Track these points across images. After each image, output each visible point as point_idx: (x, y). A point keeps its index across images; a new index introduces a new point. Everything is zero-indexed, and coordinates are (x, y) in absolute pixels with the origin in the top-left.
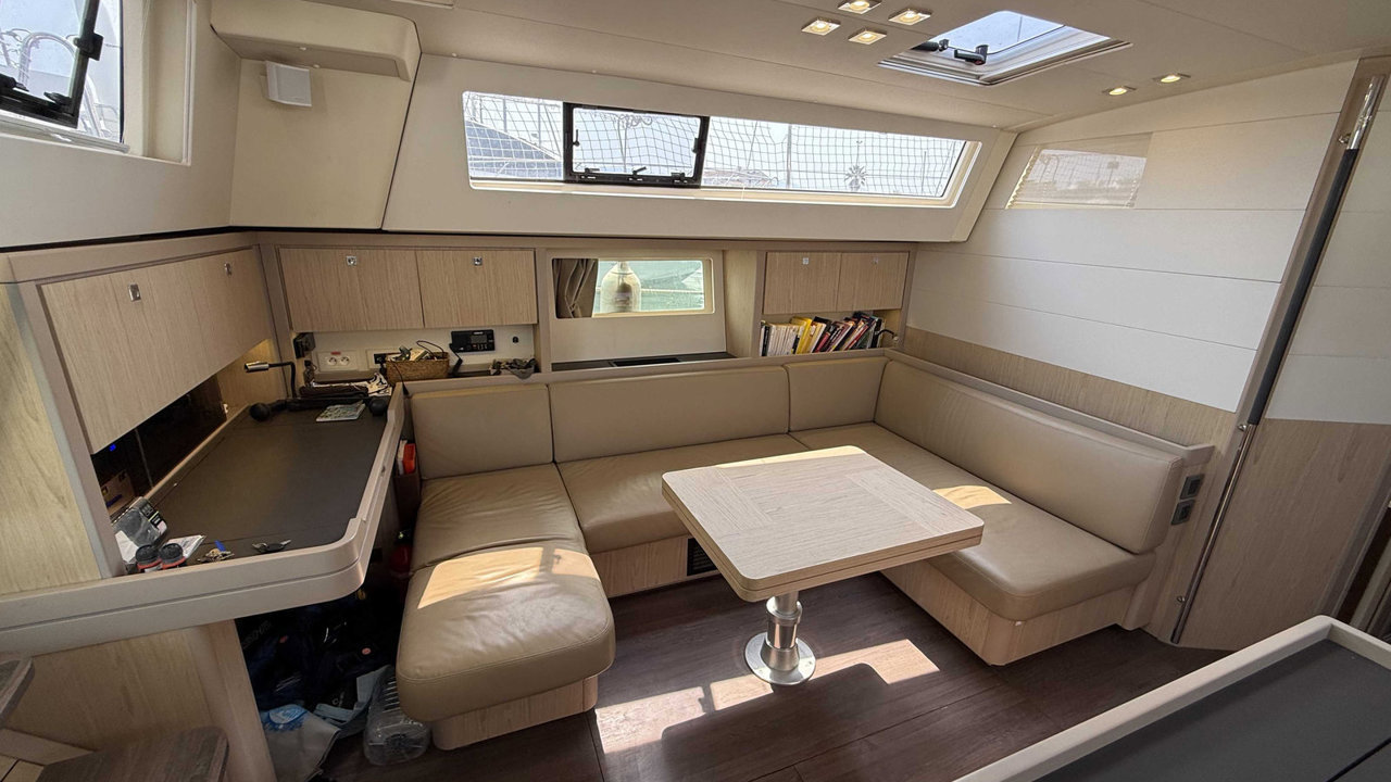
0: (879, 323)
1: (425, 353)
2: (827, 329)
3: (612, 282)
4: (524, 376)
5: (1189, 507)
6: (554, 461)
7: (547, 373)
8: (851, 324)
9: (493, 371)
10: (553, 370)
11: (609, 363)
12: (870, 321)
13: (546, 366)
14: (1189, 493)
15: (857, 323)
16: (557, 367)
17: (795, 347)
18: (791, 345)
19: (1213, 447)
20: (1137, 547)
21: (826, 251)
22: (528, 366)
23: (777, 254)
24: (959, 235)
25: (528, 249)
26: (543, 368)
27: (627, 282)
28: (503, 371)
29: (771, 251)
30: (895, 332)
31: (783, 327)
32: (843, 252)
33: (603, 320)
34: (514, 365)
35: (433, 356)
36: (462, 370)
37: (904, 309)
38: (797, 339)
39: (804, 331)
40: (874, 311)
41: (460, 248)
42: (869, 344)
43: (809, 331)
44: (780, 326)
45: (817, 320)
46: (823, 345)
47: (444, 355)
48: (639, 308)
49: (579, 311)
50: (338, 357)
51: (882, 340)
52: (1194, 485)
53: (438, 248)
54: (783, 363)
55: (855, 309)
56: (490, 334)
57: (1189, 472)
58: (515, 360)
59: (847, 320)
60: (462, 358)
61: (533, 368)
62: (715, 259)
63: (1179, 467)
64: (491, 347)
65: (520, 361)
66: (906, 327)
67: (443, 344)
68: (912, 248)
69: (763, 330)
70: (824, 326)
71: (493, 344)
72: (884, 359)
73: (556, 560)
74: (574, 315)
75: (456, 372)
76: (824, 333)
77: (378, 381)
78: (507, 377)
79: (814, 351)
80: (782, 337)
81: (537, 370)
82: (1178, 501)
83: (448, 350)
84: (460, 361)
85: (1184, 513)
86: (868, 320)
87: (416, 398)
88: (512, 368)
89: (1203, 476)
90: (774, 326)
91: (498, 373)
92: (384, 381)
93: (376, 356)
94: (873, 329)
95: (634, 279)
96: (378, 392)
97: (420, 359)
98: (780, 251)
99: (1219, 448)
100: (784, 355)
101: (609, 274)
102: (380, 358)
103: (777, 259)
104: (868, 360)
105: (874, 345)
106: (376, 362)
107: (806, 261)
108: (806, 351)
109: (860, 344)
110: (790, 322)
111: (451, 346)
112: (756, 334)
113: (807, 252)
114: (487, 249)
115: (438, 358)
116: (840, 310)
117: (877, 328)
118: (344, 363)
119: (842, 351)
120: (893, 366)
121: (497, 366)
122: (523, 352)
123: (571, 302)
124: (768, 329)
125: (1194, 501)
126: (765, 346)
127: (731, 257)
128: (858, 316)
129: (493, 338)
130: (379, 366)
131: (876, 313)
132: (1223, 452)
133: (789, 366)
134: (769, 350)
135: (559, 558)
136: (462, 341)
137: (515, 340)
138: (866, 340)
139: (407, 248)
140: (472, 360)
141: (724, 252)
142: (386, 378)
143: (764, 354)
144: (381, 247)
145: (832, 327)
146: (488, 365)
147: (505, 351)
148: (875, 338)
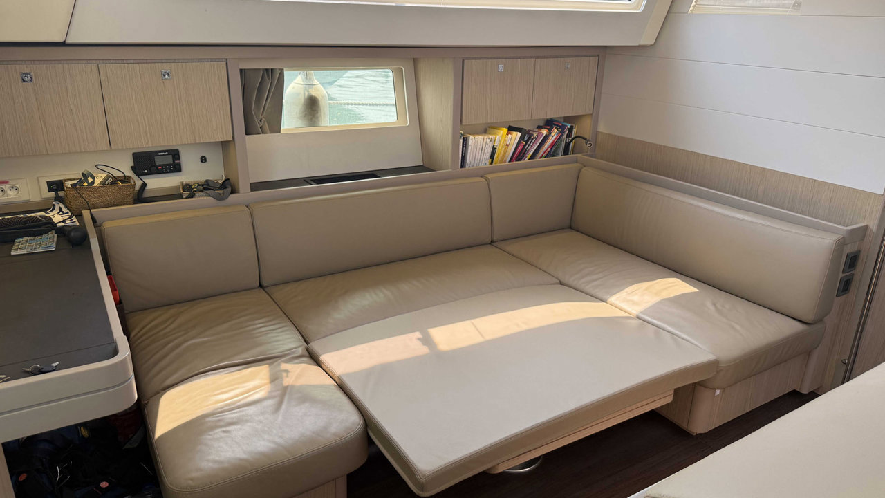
0: (571, 130)
1: (107, 178)
2: (522, 138)
3: (298, 94)
4: (220, 198)
5: (850, 280)
6: (261, 286)
7: (245, 193)
8: (544, 132)
9: (186, 194)
10: (252, 190)
11: (307, 181)
12: (562, 128)
13: (244, 187)
14: (849, 268)
15: (550, 131)
16: (255, 187)
17: (492, 157)
18: (489, 155)
19: (867, 227)
20: (809, 318)
21: (520, 58)
22: (224, 186)
23: (474, 61)
24: (647, 40)
25: (219, 60)
26: (241, 190)
27: (314, 94)
28: (197, 194)
29: (467, 59)
30: (587, 137)
31: (480, 138)
32: (538, 57)
33: (293, 136)
34: (206, 186)
35: (116, 180)
36: (146, 195)
37: (594, 115)
38: (494, 149)
39: (500, 141)
40: (565, 117)
41: (146, 61)
42: (561, 151)
43: (505, 141)
44: (477, 137)
45: (511, 129)
46: (519, 155)
47: (125, 179)
48: (328, 121)
49: (266, 127)
50: (6, 187)
51: (574, 147)
52: (853, 261)
53: (123, 61)
54: (482, 173)
55: (549, 116)
56: (175, 154)
57: (849, 249)
58: (206, 181)
59: (540, 127)
60: (146, 181)
61: (229, 189)
62: (406, 68)
63: (841, 244)
64: (176, 168)
65: (213, 181)
66: (597, 132)
67: (124, 166)
68: (600, 53)
69: (461, 141)
70: (519, 134)
71: (179, 165)
72: (579, 165)
73: (284, 374)
74: (264, 132)
75: (140, 197)
76: (519, 143)
77: (57, 209)
78: (201, 199)
79: (510, 161)
80: (479, 146)
81: (233, 191)
82: (841, 275)
83: (129, 173)
84: (144, 185)
85: (846, 286)
86: (560, 127)
87: (107, 225)
88: (205, 189)
89: (860, 251)
90: (471, 137)
91: (192, 196)
92: (65, 210)
93: (50, 184)
94: (565, 136)
95: (320, 91)
96: (63, 221)
97: (103, 183)
98: (475, 59)
99: (871, 227)
100: (482, 166)
101: (295, 84)
102: (55, 186)
103: (473, 66)
104: (561, 167)
105: (566, 152)
106: (50, 190)
107: (501, 68)
108: (502, 161)
109: (552, 153)
110: (485, 132)
111: (133, 168)
112: (455, 144)
113: (502, 58)
114: (175, 61)
115: (123, 181)
116: (534, 118)
117: (569, 135)
118: (12, 193)
119: (537, 160)
120: (588, 173)
121: (187, 187)
122: (214, 172)
123: (259, 116)
124: (465, 140)
125: (853, 275)
126: (464, 158)
127: (422, 66)
128: (550, 124)
129: (179, 159)
130: (53, 194)
131: (567, 119)
132: (874, 230)
133: (489, 176)
134: (468, 162)
135: (287, 371)
136: (145, 163)
137: (203, 159)
138: (559, 147)
139: (88, 62)
140: (156, 183)
141: (415, 61)
142: (66, 207)
143: (462, 166)
144: (59, 62)
145: (526, 135)
146: (178, 188)
147: (192, 172)
148: (567, 145)
